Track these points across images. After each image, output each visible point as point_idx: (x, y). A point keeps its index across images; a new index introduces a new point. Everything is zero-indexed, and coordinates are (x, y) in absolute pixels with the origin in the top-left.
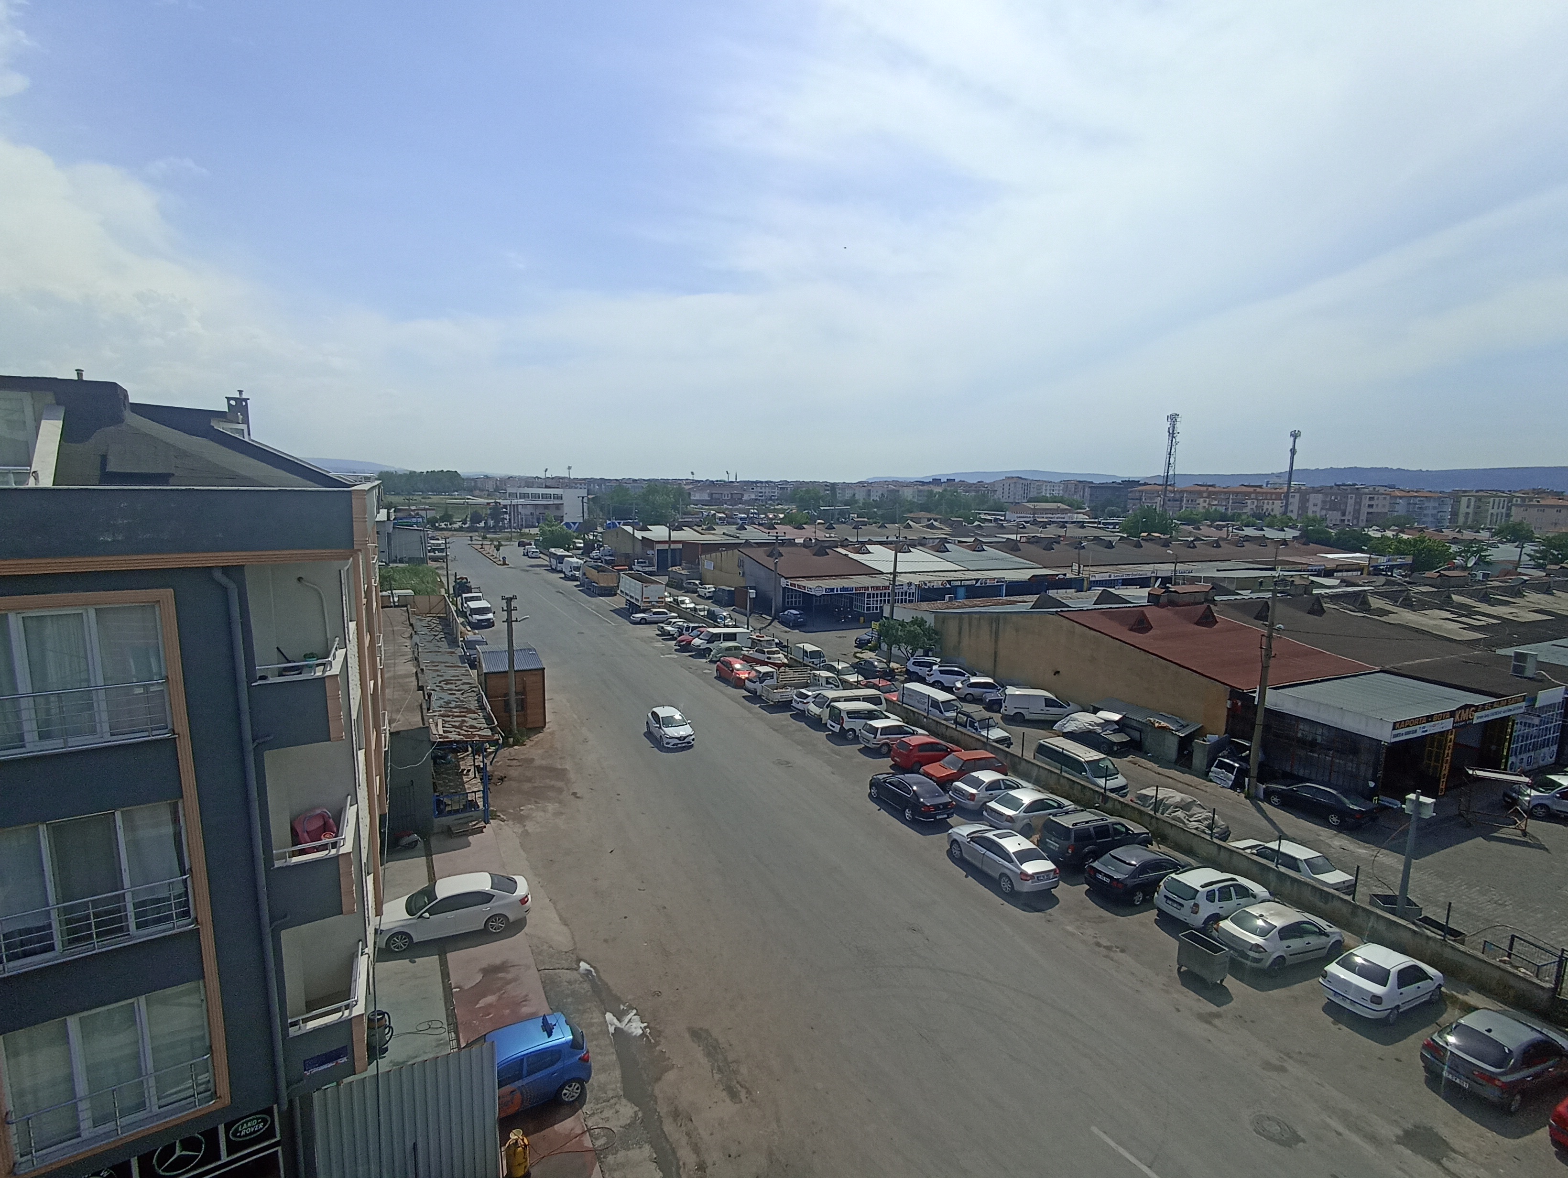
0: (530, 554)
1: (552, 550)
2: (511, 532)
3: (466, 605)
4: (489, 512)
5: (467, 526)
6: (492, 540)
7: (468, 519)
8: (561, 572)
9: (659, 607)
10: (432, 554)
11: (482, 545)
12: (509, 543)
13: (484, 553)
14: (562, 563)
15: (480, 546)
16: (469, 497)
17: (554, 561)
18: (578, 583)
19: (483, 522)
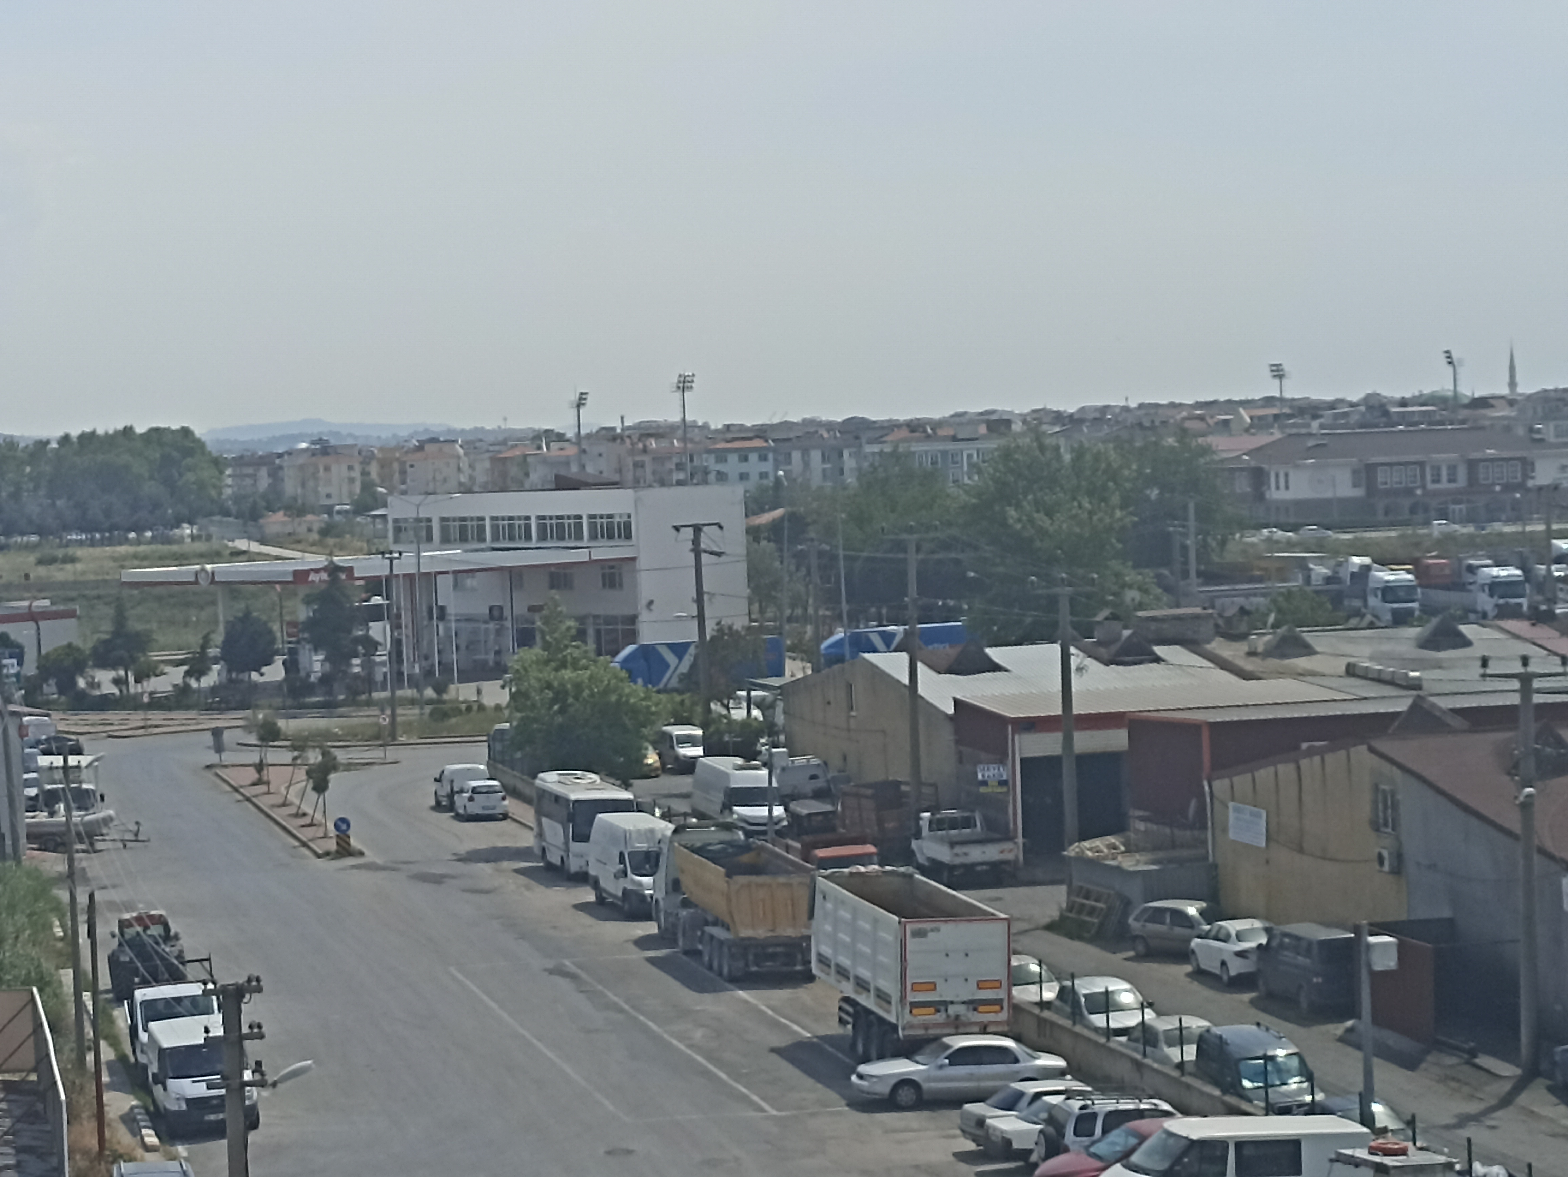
0: (461, 800)
1: (550, 779)
2: (393, 703)
3: (143, 1037)
4: (303, 613)
5: (210, 680)
6: (300, 744)
7: (213, 652)
8: (582, 878)
9: (984, 1030)
10: (42, 817)
11: (260, 767)
12: (377, 754)
13: (264, 802)
14: (585, 838)
15: (252, 774)
16: (242, 544)
17: (555, 832)
18: (651, 928)
19: (279, 660)
